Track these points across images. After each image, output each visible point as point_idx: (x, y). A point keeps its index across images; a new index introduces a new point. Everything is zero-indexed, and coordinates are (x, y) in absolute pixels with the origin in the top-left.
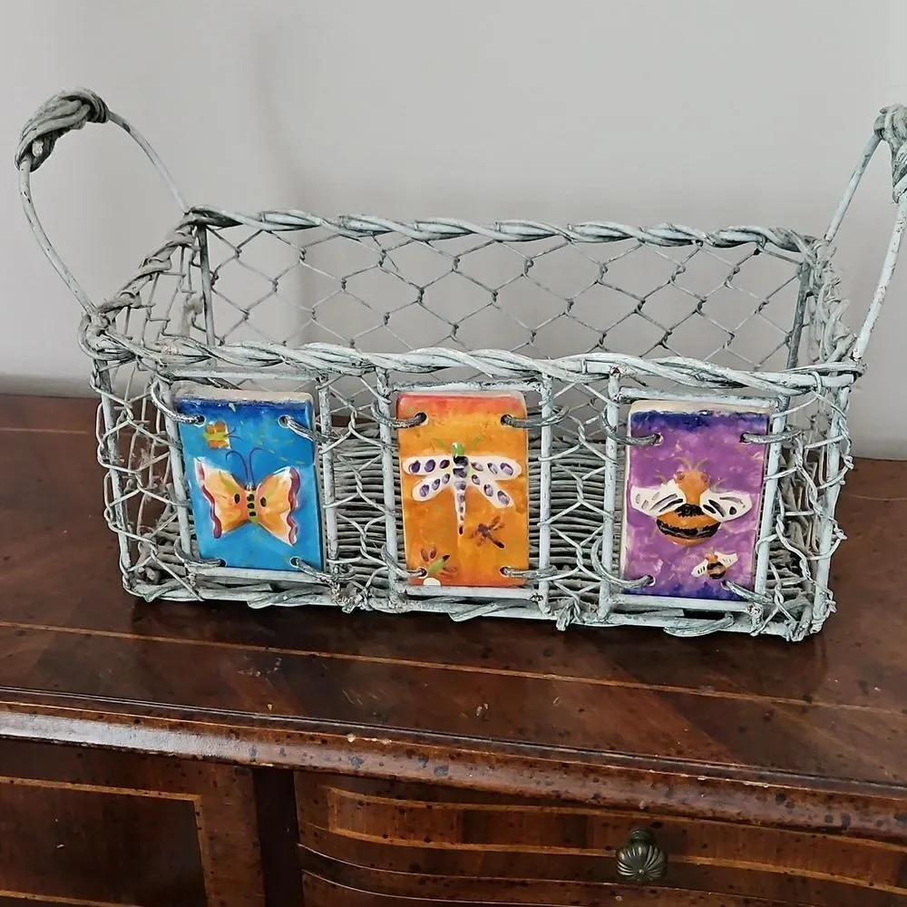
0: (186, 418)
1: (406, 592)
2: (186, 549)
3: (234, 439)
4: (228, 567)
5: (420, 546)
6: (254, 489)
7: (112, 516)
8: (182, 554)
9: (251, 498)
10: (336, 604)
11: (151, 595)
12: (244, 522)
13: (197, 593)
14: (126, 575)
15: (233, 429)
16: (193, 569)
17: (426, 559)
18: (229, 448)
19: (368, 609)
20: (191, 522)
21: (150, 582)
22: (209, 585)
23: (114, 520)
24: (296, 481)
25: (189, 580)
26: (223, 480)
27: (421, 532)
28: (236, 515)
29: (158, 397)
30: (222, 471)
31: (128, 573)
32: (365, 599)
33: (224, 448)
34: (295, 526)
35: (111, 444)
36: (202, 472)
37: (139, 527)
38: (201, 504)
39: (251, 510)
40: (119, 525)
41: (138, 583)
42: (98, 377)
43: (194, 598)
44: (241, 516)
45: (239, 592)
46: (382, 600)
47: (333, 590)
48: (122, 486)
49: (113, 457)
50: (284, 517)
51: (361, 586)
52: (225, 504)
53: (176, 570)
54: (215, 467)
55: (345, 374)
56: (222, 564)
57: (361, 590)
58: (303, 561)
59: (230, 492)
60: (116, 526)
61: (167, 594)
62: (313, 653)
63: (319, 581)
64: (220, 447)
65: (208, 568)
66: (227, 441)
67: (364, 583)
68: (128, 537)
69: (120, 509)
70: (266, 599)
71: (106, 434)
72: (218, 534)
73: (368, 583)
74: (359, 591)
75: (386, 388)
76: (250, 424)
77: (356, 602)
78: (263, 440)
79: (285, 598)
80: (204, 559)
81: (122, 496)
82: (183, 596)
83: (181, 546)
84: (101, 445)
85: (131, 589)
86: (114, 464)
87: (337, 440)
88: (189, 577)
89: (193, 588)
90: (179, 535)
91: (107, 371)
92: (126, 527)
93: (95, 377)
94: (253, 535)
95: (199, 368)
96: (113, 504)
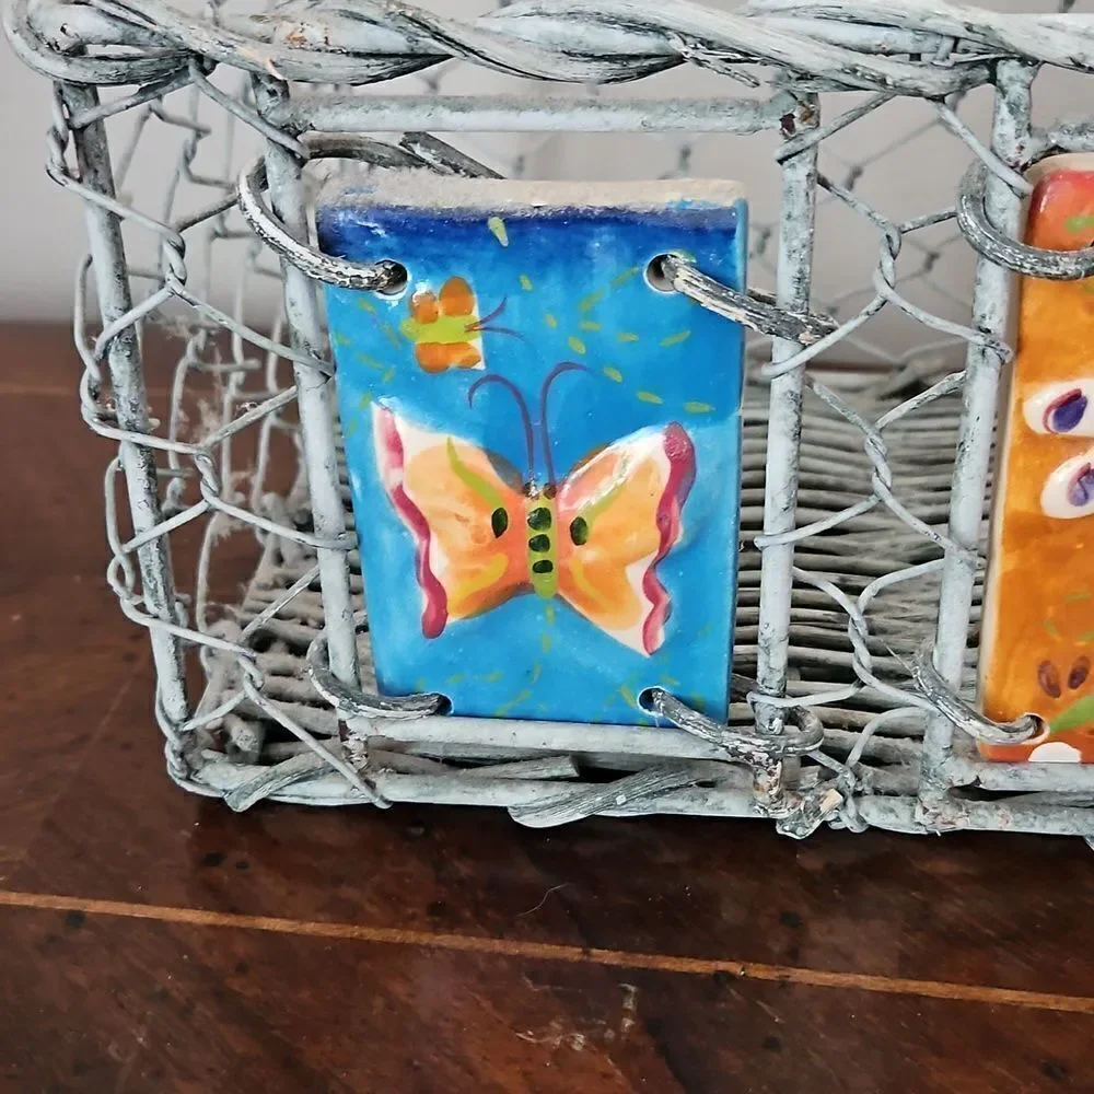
0: (351, 271)
1: (978, 780)
2: (342, 667)
3: (499, 339)
4: (455, 715)
5: (1040, 653)
6: (552, 491)
7: (129, 579)
8: (331, 682)
9: (543, 518)
10: (762, 815)
11: (244, 792)
12: (514, 590)
13: (371, 785)
14: (173, 744)
15: (496, 304)
16: (363, 724)
17: (1053, 689)
18: (481, 366)
19: (857, 829)
20: (354, 592)
21: (237, 756)
22: (401, 761)
23: (138, 589)
24: (683, 464)
25: (349, 751)
26: (459, 468)
27: (1051, 611)
28: (494, 570)
29: (260, 204)
30: (458, 441)
31: (181, 735)
32: (850, 802)
33: (466, 367)
34: (666, 599)
35: (119, 366)
36: (396, 445)
37: (200, 606)
38: (390, 540)
39: (539, 557)
40: (150, 606)
41: (206, 761)
42: (71, 145)
43: (362, 796)
44: (507, 573)
45: (488, 782)
46: (893, 802)
47: (764, 780)
48: (156, 496)
49: (126, 407)
50: (635, 574)
51: (835, 765)
52: (462, 537)
53: (306, 720)
54: (438, 427)
55: (900, 90)
56: (443, 708)
57: (834, 774)
58: (679, 699)
59: (477, 502)
60: (141, 608)
61: (287, 790)
62: (722, 966)
63: (721, 754)
64: (453, 365)
65: (406, 720)
66: (477, 343)
67: (841, 755)
68: (176, 639)
69: (151, 560)
70: (567, 802)
71: (105, 336)
72: (434, 627)
73: (854, 756)
74: (828, 775)
75: (1026, 138)
76: (553, 287)
77: (824, 808)
78: (586, 336)
79: (621, 799)
80: (395, 695)
81: (157, 522)
82: (330, 793)
83: (326, 659)
84: (92, 372)
85: (188, 779)
86: (132, 428)
87: (832, 330)
88: (351, 744)
89: (361, 773)
90: (321, 625)
91: (97, 123)
92: (171, 609)
93: (63, 145)
94: (537, 626)
95: (393, 99)
96: (132, 544)
